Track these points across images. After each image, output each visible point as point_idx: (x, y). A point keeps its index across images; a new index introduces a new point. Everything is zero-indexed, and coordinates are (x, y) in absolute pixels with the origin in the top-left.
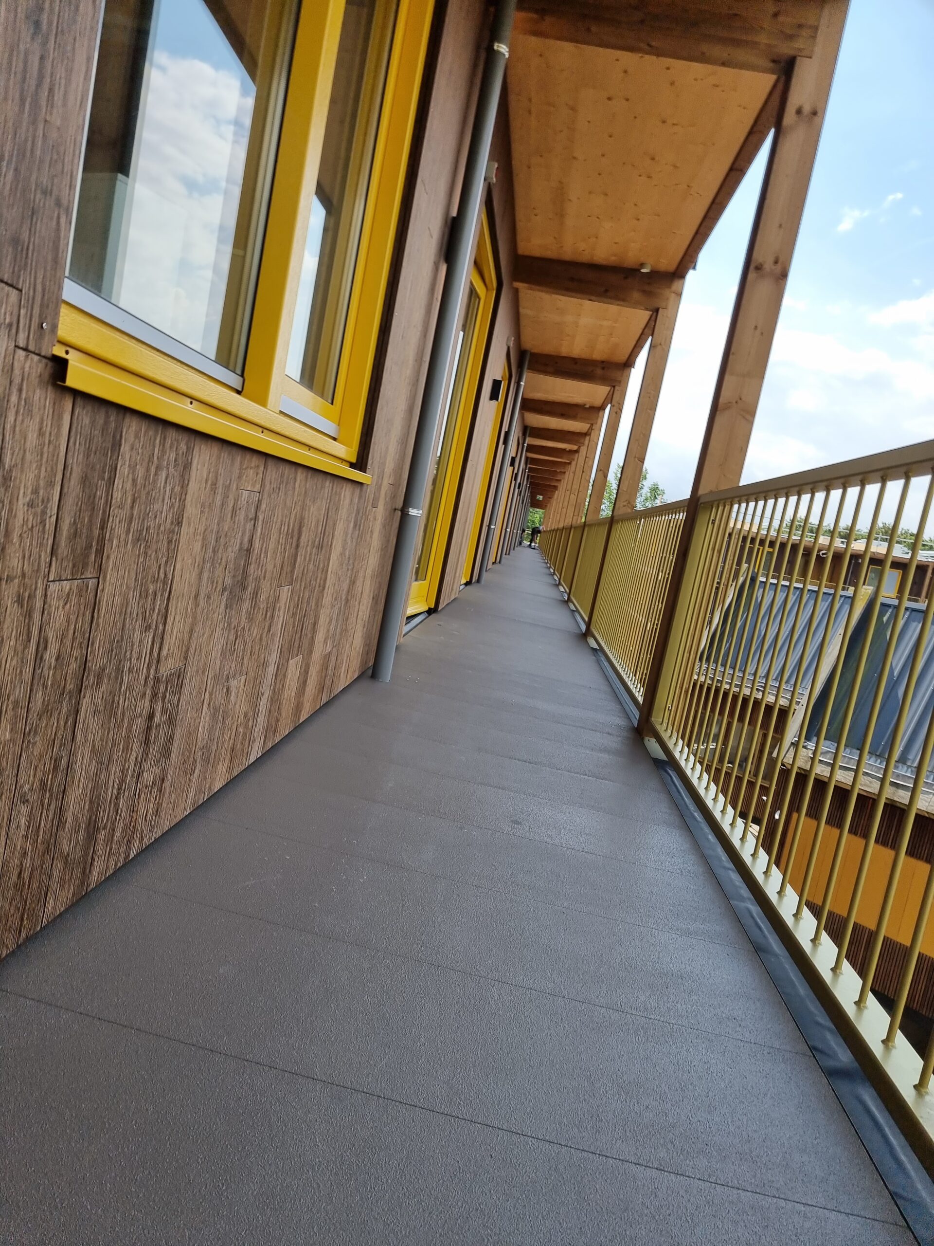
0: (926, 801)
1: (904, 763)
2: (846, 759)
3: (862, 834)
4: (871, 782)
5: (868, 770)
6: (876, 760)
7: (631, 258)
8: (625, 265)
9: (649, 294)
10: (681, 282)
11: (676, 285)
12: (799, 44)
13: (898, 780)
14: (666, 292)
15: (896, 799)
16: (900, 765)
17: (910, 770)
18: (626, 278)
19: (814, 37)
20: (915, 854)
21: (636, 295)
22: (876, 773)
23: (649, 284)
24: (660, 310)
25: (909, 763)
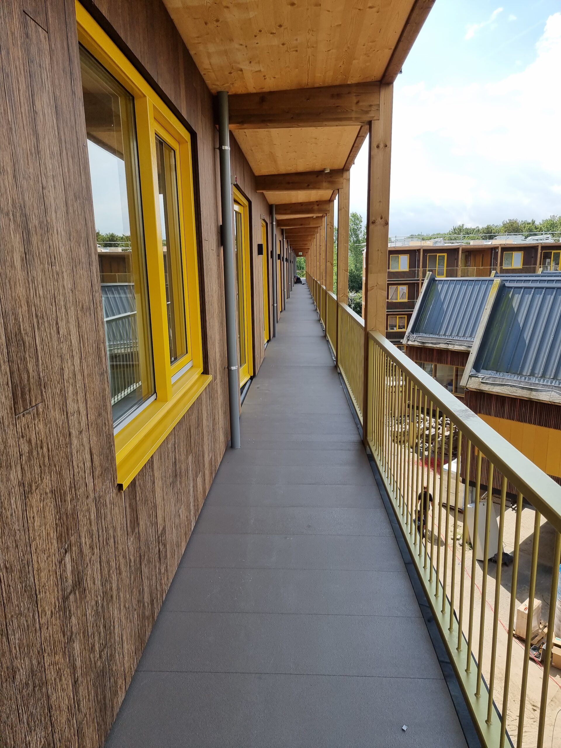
0: (548, 396)
1: (534, 376)
2: (501, 380)
3: (517, 419)
4: (516, 390)
5: (514, 384)
6: (518, 377)
7: (318, 167)
8: (315, 170)
9: (332, 183)
10: (347, 173)
11: (345, 175)
12: (372, 114)
13: (531, 386)
14: (341, 180)
15: (532, 397)
16: (531, 377)
17: (537, 379)
18: (317, 176)
19: (378, 110)
20: (547, 425)
21: (325, 184)
22: (519, 384)
23: (331, 177)
24: (340, 190)
25: (536, 376)
